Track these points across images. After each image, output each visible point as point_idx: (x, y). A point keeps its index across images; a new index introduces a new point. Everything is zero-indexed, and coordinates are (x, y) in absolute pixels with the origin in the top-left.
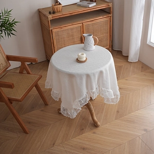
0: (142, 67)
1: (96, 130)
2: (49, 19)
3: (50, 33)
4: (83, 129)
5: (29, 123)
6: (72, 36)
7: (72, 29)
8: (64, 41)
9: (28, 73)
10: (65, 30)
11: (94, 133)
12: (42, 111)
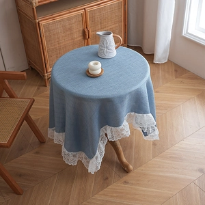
0: (176, 71)
1: (126, 177)
2: (35, 6)
3: (35, 28)
4: (107, 178)
5: (20, 175)
6: (70, 29)
7: (69, 19)
8: (58, 38)
9: (12, 96)
10: (60, 21)
11: (126, 182)
12: (37, 153)
